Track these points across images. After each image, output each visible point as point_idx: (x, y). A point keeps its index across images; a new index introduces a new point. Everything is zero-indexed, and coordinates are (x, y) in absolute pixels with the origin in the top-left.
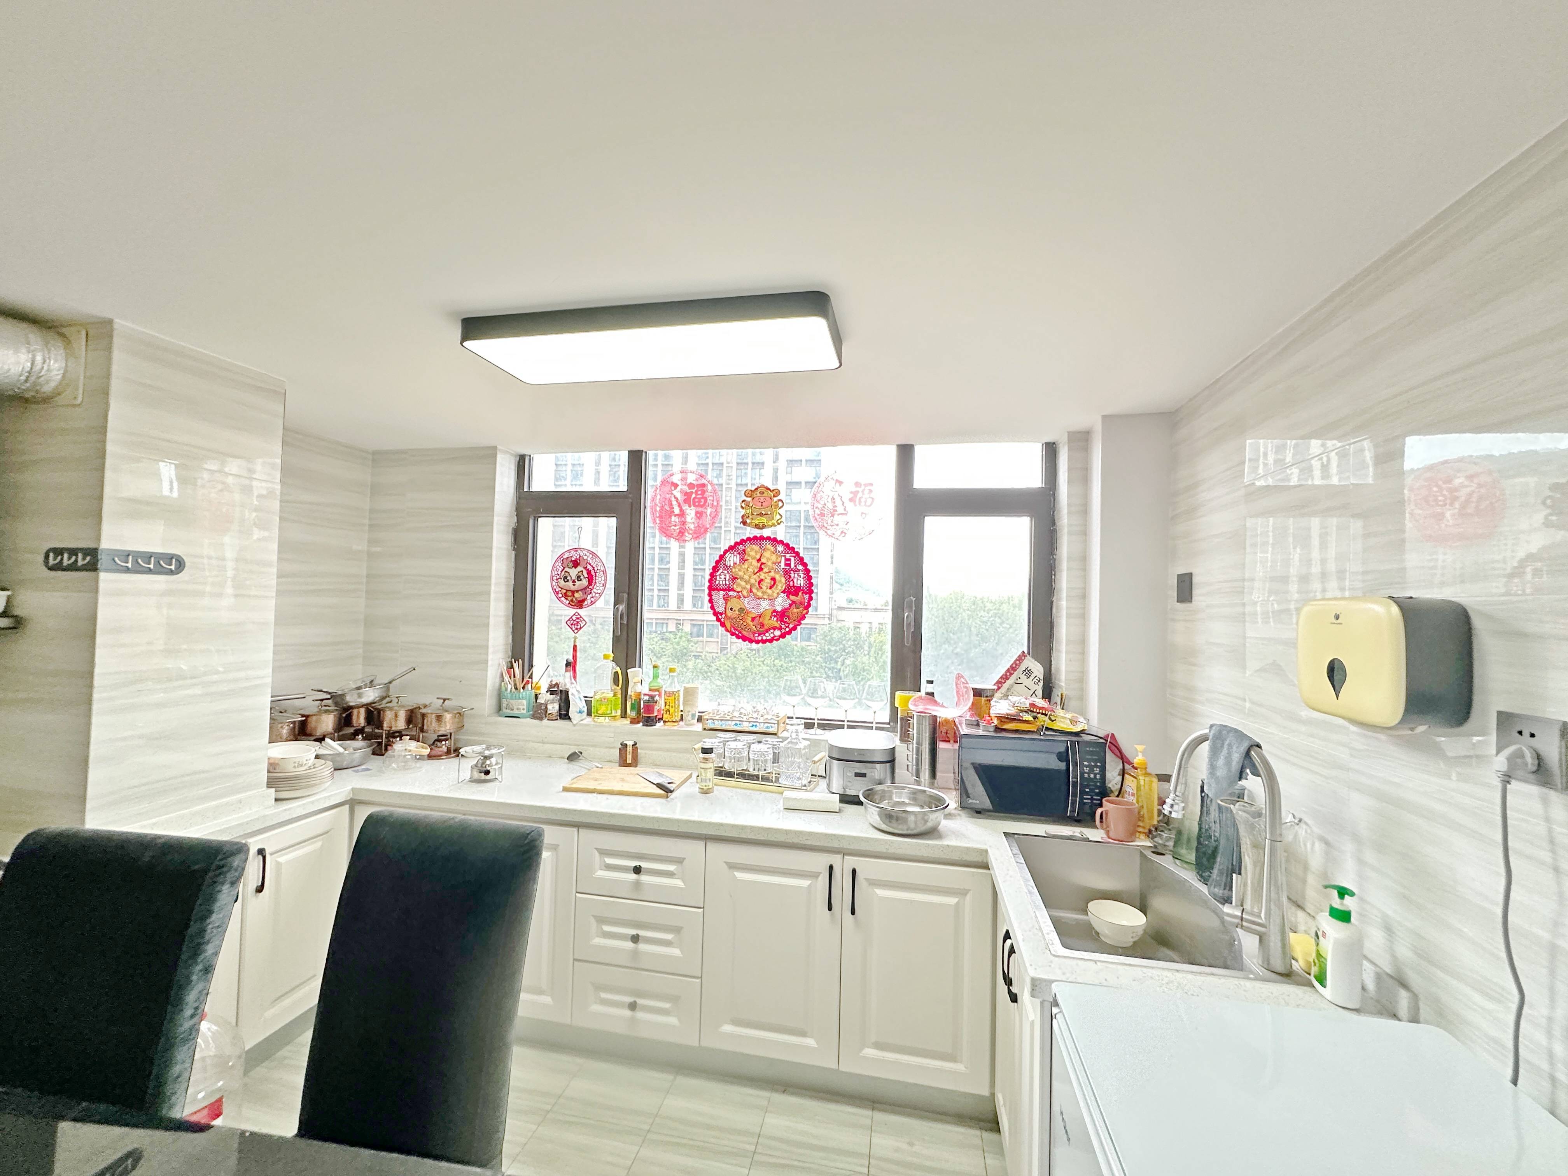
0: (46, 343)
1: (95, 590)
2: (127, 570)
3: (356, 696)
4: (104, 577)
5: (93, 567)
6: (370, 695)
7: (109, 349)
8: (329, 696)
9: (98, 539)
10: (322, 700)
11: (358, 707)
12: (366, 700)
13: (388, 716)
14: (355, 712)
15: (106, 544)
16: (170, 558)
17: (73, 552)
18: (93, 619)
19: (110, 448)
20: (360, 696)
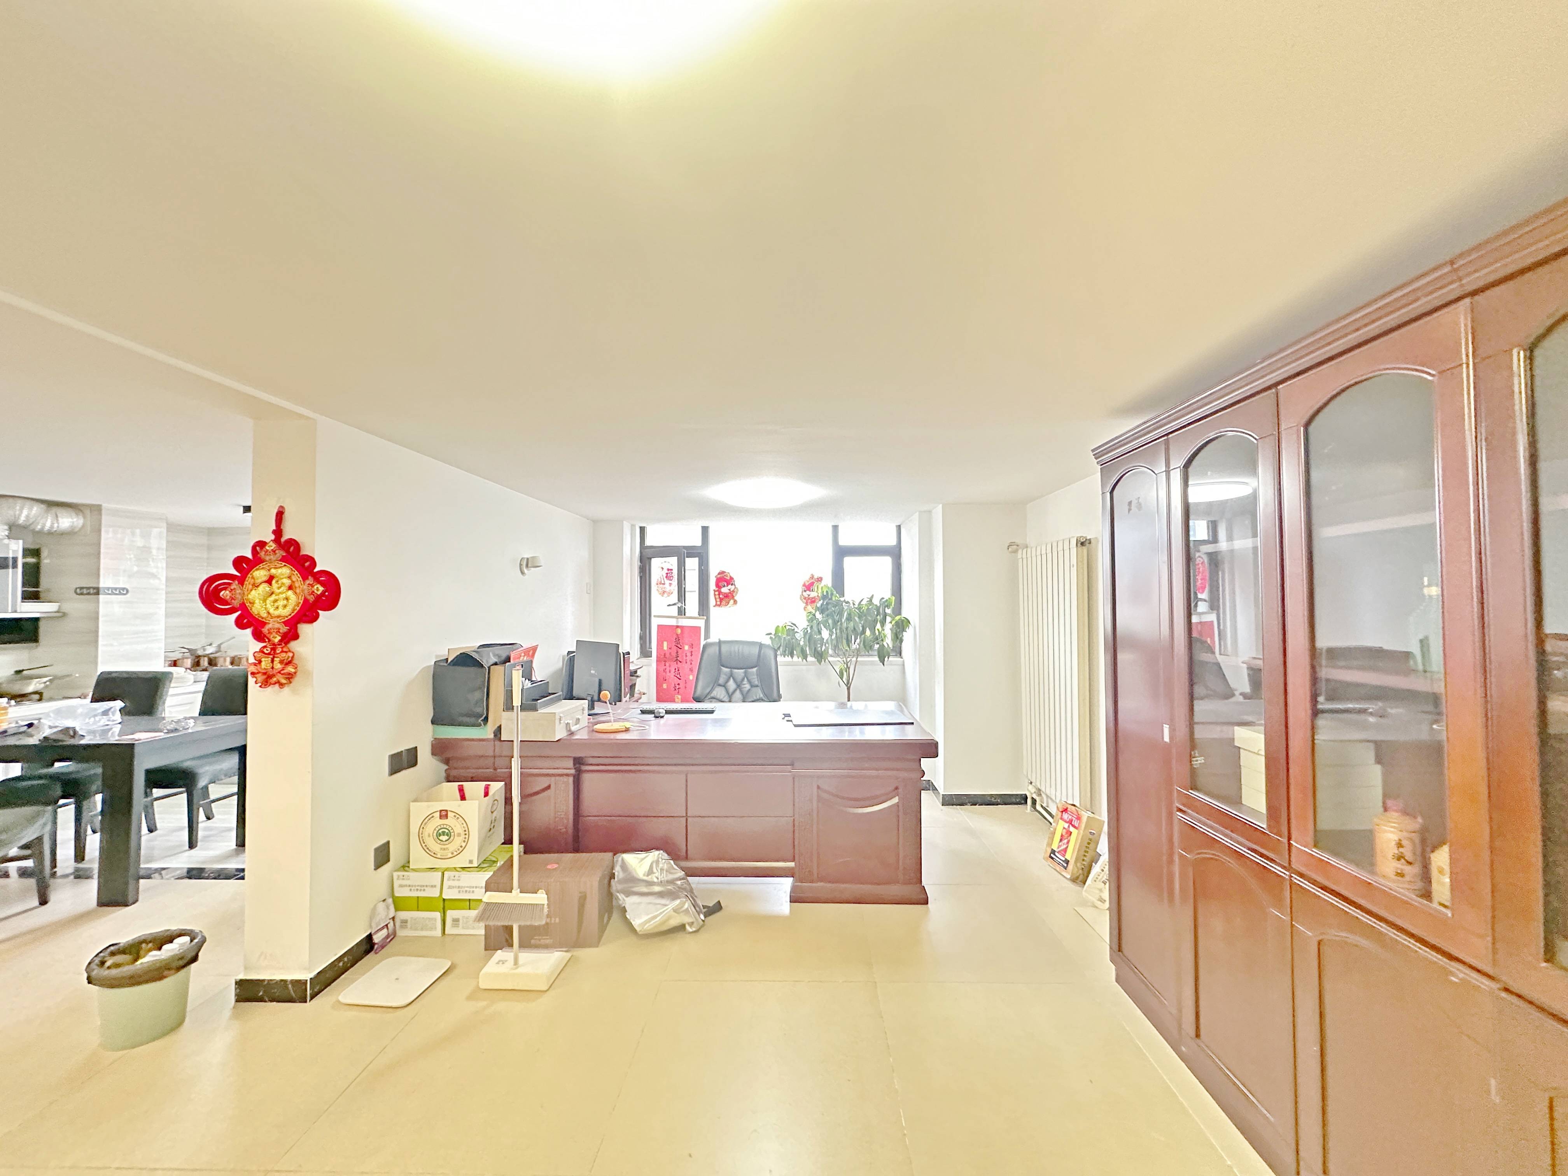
0: (76, 514)
1: (98, 602)
2: (109, 594)
3: (202, 651)
4: (101, 597)
5: (98, 593)
6: (210, 650)
7: (101, 514)
8: (187, 651)
9: (98, 582)
10: (184, 653)
11: (204, 656)
12: (207, 652)
13: (220, 662)
14: (202, 659)
15: (102, 584)
16: (123, 589)
17: (88, 588)
18: (97, 613)
19: (102, 550)
20: (204, 650)
